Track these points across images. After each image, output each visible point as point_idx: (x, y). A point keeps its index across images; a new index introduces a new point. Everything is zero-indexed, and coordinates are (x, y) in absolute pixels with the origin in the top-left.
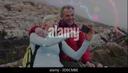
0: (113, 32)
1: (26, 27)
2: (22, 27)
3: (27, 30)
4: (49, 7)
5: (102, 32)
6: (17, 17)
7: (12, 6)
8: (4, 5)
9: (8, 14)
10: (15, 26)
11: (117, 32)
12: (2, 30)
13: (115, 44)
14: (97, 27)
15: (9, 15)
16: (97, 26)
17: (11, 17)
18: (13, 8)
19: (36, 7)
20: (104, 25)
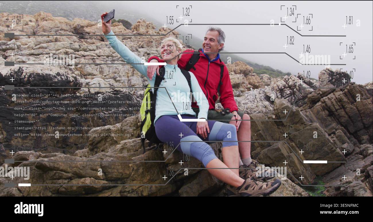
0: (290, 84)
1: (115, 73)
2: (108, 73)
3: (117, 79)
4: (160, 30)
5: (268, 85)
6: (97, 52)
7: (87, 30)
8: (72, 27)
9: (79, 46)
10: (95, 72)
11: (297, 84)
12: (73, 79)
13: (284, 102)
14: (257, 74)
15: (82, 47)
16: (258, 72)
17: (86, 53)
18: (89, 33)
19: (133, 31)
20: (273, 71)
